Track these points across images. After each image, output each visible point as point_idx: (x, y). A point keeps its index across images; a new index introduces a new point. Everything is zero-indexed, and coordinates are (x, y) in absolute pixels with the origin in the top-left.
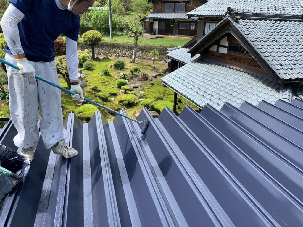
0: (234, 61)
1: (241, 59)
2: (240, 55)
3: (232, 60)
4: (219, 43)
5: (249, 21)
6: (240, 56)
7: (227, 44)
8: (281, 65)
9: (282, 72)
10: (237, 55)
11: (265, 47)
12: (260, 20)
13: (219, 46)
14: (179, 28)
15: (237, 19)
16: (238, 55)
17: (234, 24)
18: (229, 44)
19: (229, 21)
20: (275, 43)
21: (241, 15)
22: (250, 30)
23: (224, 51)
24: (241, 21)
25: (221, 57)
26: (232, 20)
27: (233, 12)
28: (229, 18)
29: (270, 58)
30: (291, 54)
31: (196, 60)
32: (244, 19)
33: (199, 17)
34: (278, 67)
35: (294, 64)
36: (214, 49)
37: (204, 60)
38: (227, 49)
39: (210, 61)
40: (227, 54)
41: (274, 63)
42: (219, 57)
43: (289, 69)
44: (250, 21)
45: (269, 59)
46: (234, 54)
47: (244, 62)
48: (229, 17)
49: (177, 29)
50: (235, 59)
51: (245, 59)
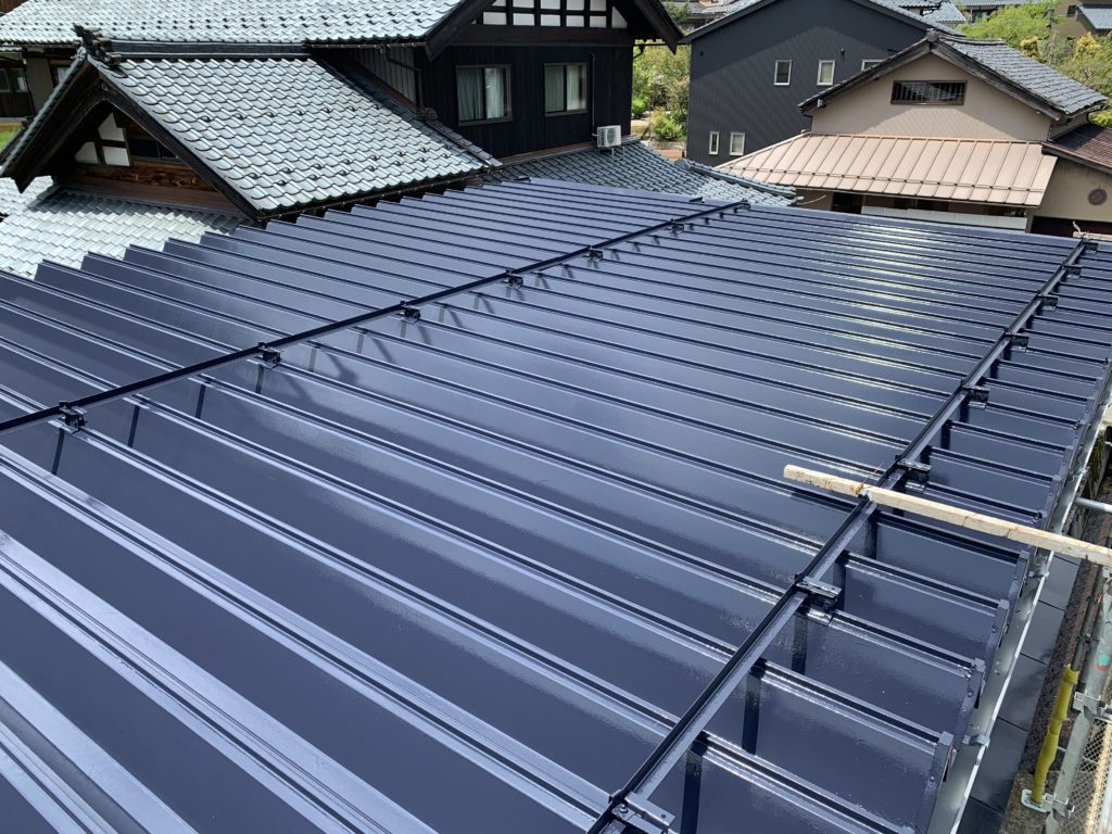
0: (155, 184)
1: (171, 176)
2: (168, 165)
3: (149, 182)
4: (98, 135)
5: (153, 64)
6: (166, 166)
7: (120, 136)
8: (256, 177)
9: (258, 192)
10: (159, 165)
11: (211, 134)
12: (190, 59)
13: (101, 144)
15: (113, 60)
16: (161, 166)
17: (109, 74)
18: (127, 135)
19: (93, 68)
20: (235, 122)
21: (122, 47)
22: (160, 90)
23: (119, 157)
24: (129, 64)
25: (118, 179)
26: (100, 63)
27: (95, 41)
28: (90, 58)
29: (226, 163)
30: (281, 147)
31: (42, 198)
32: (140, 60)
33: (25, 49)
34: (248, 182)
35: (289, 172)
36: (88, 154)
37: (70, 194)
38: (125, 150)
39: (88, 196)
40: (132, 168)
41: (238, 173)
42: (111, 178)
43: (275, 185)
44: (159, 64)
45: (222, 166)
46: (150, 165)
47: (182, 183)
48: (89, 56)
50: (158, 179)
51: (183, 173)
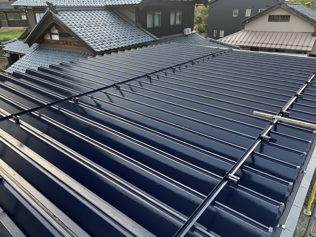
3: (64, 44)
5: (67, 12)
7: (57, 32)
9: (96, 47)
11: (82, 31)
12: (75, 11)
13: (52, 34)
14: (7, 19)
15: (56, 11)
16: (68, 40)
17: (55, 15)
19: (51, 13)
20: (89, 28)
21: (58, 7)
22: (69, 19)
23: (56, 38)
24: (60, 12)
27: (52, 6)
29: (87, 39)
30: (101, 34)
34: (93, 44)
35: (103, 41)
38: (58, 36)
40: (60, 40)
41: (90, 41)
42: (54, 43)
43: (100, 45)
47: (73, 44)
48: (50, 10)
49: (6, 20)
50: (67, 43)
